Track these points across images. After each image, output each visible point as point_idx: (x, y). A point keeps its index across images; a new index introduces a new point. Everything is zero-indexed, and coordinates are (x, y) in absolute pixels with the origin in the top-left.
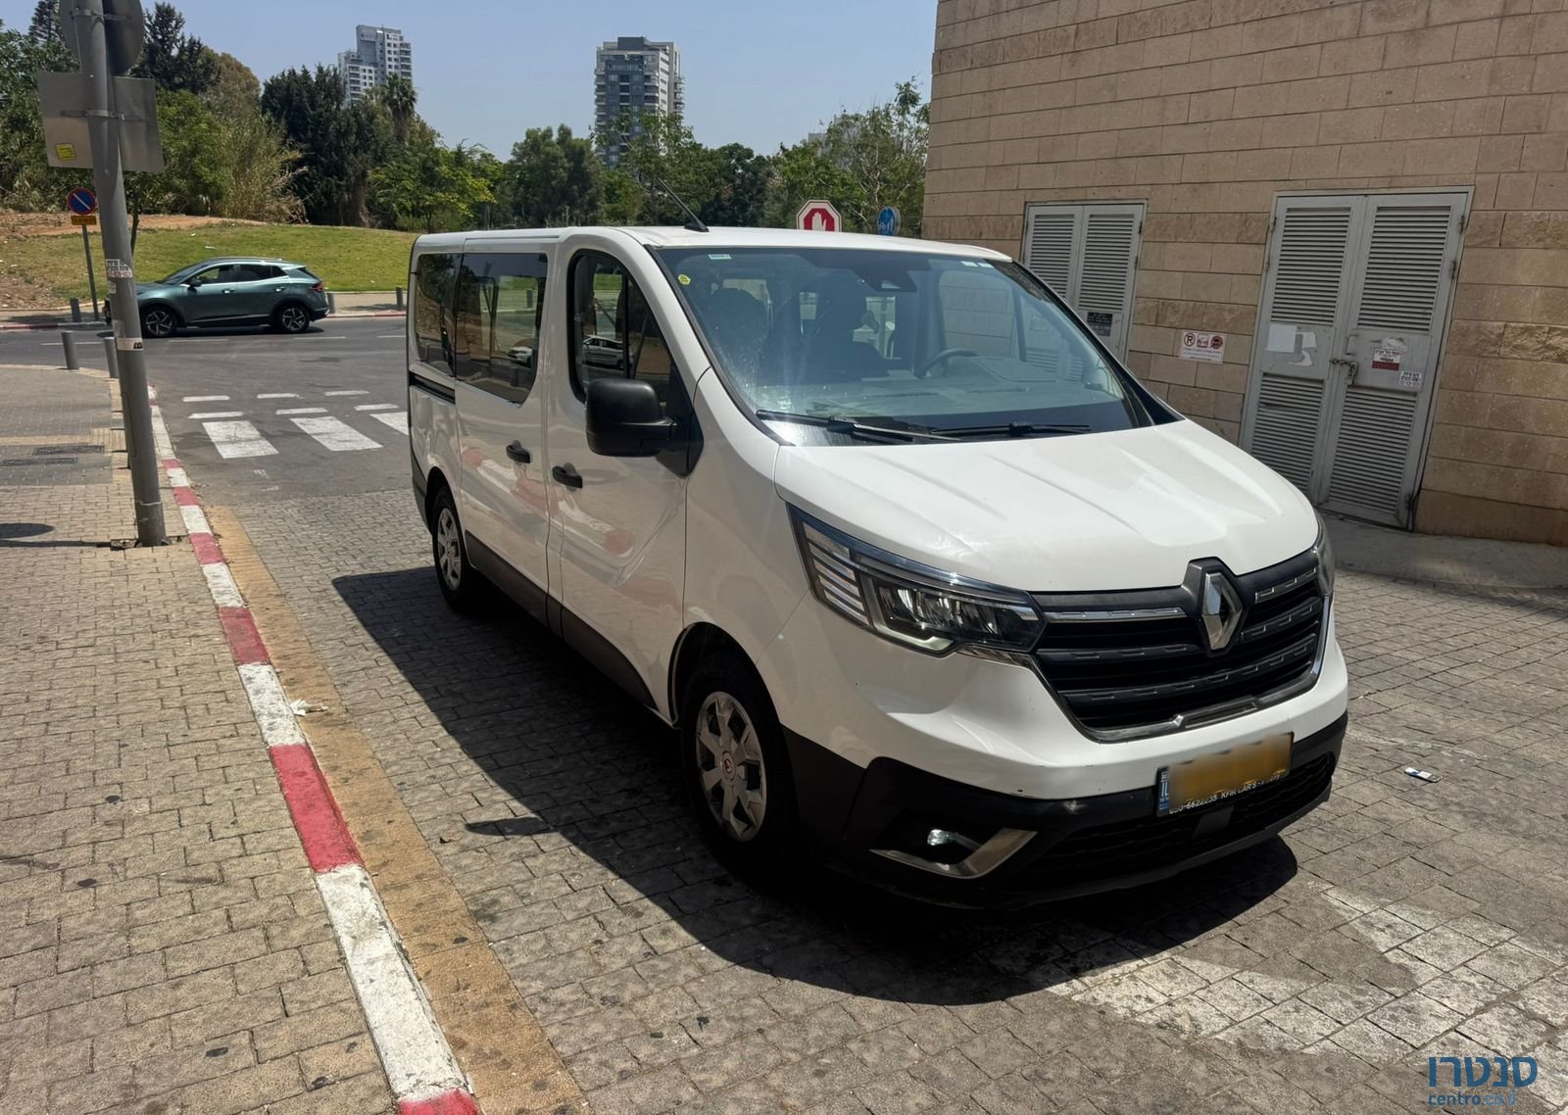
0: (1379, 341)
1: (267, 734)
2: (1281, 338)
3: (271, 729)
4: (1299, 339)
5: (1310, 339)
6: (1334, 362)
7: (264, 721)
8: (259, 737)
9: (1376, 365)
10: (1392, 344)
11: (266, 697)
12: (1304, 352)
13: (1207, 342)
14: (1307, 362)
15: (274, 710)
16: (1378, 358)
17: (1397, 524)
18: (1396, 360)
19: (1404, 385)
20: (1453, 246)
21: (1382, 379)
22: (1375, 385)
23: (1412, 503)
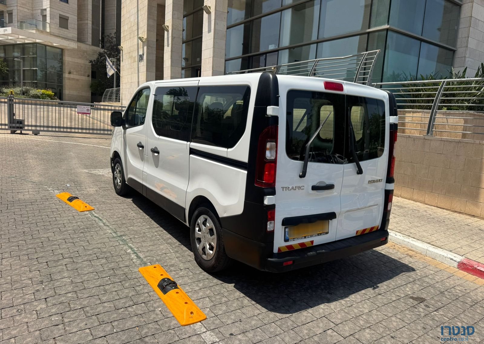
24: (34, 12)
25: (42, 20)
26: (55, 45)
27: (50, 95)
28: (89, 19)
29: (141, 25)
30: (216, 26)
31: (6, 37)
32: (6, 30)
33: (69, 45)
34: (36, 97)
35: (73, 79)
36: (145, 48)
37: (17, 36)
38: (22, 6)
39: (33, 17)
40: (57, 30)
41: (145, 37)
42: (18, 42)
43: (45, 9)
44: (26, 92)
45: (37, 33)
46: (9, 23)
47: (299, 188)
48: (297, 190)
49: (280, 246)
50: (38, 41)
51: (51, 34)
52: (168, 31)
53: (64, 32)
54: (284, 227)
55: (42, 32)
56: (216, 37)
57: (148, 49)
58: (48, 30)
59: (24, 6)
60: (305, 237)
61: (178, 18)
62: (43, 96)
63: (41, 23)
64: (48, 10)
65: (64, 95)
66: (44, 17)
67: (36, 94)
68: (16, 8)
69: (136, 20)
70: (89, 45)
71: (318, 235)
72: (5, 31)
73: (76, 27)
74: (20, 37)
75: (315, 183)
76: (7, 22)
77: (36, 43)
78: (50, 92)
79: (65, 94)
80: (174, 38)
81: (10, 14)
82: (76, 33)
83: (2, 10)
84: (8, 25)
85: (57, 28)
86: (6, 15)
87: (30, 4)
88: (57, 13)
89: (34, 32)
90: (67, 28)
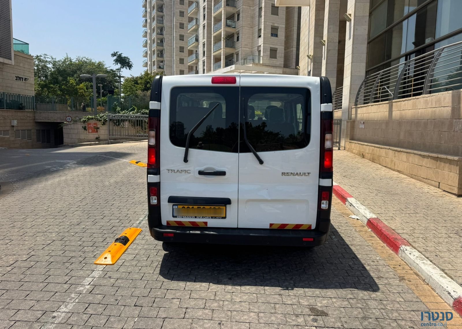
24: (253, 49)
25: (258, 55)
28: (294, 47)
29: (310, 44)
30: (355, 32)
32: (232, 67)
33: (275, 71)
36: (312, 64)
37: (239, 71)
38: (245, 46)
39: (252, 53)
40: (268, 61)
41: (312, 54)
43: (260, 46)
45: (253, 65)
46: (236, 61)
47: (186, 171)
48: (183, 173)
49: (168, 220)
50: (253, 72)
51: (263, 65)
52: (325, 45)
53: (274, 61)
54: (171, 204)
55: (257, 64)
56: (355, 43)
57: (314, 65)
58: (261, 62)
59: (246, 47)
60: (196, 217)
61: (334, 31)
63: (257, 57)
64: (262, 45)
66: (259, 51)
68: (241, 49)
69: (308, 41)
70: (293, 69)
71: (212, 218)
73: (283, 55)
74: (241, 71)
75: (202, 168)
76: (235, 61)
80: (330, 50)
81: (237, 55)
82: (283, 61)
83: (232, 52)
84: (236, 63)
85: (268, 59)
86: (235, 56)
87: (251, 44)
88: (269, 46)
89: (251, 65)
90: (276, 58)
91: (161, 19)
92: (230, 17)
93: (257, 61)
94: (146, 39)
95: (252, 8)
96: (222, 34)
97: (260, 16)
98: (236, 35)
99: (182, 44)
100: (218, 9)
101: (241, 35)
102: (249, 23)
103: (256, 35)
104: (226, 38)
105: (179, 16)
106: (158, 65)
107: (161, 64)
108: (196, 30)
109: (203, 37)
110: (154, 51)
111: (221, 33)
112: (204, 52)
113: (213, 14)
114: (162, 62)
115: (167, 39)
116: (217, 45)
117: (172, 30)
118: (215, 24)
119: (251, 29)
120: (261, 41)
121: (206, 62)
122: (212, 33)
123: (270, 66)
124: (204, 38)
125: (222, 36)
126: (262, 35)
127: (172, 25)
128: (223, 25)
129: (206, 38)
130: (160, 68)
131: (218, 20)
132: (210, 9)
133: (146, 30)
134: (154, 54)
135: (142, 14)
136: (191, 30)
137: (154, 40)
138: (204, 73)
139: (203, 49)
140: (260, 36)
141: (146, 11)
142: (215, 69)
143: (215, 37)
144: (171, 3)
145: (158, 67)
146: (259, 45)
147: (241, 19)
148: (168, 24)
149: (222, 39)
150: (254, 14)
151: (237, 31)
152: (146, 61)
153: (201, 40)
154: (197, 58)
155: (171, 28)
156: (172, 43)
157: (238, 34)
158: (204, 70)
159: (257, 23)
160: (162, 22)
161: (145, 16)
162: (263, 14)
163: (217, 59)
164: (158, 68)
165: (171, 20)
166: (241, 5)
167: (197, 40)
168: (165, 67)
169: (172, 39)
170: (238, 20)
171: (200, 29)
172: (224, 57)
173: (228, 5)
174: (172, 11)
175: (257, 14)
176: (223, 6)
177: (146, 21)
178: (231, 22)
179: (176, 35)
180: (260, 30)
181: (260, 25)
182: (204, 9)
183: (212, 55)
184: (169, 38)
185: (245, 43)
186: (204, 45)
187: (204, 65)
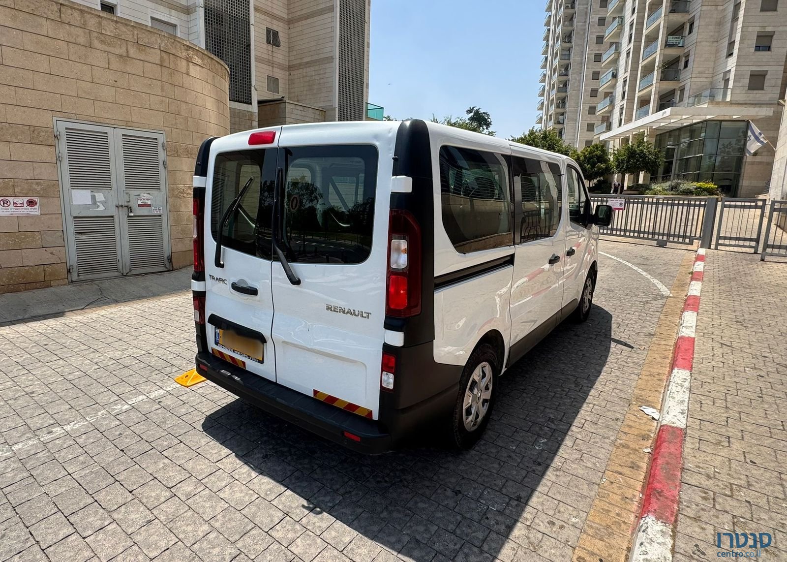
0: (139, 195)
1: (688, 378)
2: (81, 198)
3: (686, 379)
4: (93, 197)
5: (100, 197)
6: (117, 206)
7: (687, 384)
8: (693, 378)
9: (140, 206)
10: (145, 196)
11: (679, 397)
12: (98, 203)
13: (23, 204)
14: (102, 208)
15: (679, 387)
16: (140, 202)
17: (166, 270)
18: (149, 202)
19: (155, 213)
20: (162, 155)
21: (144, 211)
22: (142, 214)
23: (170, 259)
24: (715, 79)
25: (723, 88)
26: (734, 117)
27: (709, 188)
31: (668, 121)
32: (665, 112)
33: (757, 113)
34: (688, 192)
35: (760, 163)
37: (680, 117)
38: (698, 75)
39: (712, 87)
40: (744, 96)
42: (685, 124)
43: (730, 71)
44: (676, 187)
45: (710, 106)
46: (679, 102)
50: (708, 117)
51: (731, 103)
53: (757, 95)
55: (719, 103)
58: (728, 99)
59: (701, 75)
62: (700, 191)
63: (722, 91)
64: (733, 70)
65: (740, 188)
66: (727, 81)
67: (688, 189)
68: (690, 80)
72: (663, 114)
73: (780, 82)
74: (684, 117)
76: (677, 102)
77: (707, 121)
78: (711, 185)
79: (742, 186)
81: (682, 90)
82: (779, 92)
83: (674, 87)
84: (677, 105)
85: (744, 92)
86: (678, 93)
87: (711, 70)
88: (747, 70)
89: (706, 106)
90: (762, 89)
91: (566, 53)
92: (676, 31)
93: (719, 98)
94: (544, 84)
95: (720, 8)
96: (657, 60)
97: (735, 18)
98: (684, 58)
99: (594, 85)
100: (654, 21)
101: (693, 57)
102: (712, 34)
103: (725, 52)
104: (663, 65)
105: (595, 45)
106: (556, 118)
107: (561, 117)
108: (616, 61)
109: (625, 70)
110: (552, 100)
111: (655, 59)
112: (624, 93)
113: (644, 31)
114: (563, 114)
115: (574, 81)
116: (646, 79)
117: (581, 67)
118: (646, 47)
119: (715, 44)
120: (732, 63)
121: (625, 108)
122: (640, 62)
123: (746, 104)
124: (626, 72)
125: (657, 64)
126: (736, 52)
127: (582, 60)
128: (659, 46)
129: (629, 70)
130: (559, 123)
131: (652, 39)
132: (640, 23)
133: (545, 72)
134: (552, 104)
135: (542, 50)
136: (606, 62)
137: (554, 85)
138: (620, 125)
139: (623, 89)
140: (730, 55)
141: (547, 46)
142: (639, 118)
143: (644, 67)
144: (585, 25)
145: (556, 122)
146: (728, 69)
147: (695, 30)
148: (577, 58)
149: (656, 68)
150: (724, 17)
151: (686, 51)
152: (541, 115)
153: (621, 75)
154: (612, 103)
155: (582, 63)
156: (579, 86)
157: (687, 56)
158: (621, 120)
159: (728, 31)
160: (567, 58)
161: (546, 52)
162: (741, 13)
163: (644, 102)
164: (555, 124)
165: (582, 52)
166: (698, 7)
167: (615, 76)
168: (566, 121)
169: (580, 80)
170: (690, 32)
171: (621, 58)
172: (657, 96)
173: (674, 10)
174: (584, 39)
175: (730, 16)
176: (663, 15)
177: (546, 59)
178: (677, 38)
179: (587, 72)
180: (731, 44)
181: (733, 35)
182: (632, 25)
183: (637, 96)
184: (576, 79)
185: (700, 70)
186: (625, 82)
187: (621, 113)
